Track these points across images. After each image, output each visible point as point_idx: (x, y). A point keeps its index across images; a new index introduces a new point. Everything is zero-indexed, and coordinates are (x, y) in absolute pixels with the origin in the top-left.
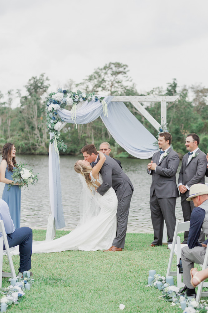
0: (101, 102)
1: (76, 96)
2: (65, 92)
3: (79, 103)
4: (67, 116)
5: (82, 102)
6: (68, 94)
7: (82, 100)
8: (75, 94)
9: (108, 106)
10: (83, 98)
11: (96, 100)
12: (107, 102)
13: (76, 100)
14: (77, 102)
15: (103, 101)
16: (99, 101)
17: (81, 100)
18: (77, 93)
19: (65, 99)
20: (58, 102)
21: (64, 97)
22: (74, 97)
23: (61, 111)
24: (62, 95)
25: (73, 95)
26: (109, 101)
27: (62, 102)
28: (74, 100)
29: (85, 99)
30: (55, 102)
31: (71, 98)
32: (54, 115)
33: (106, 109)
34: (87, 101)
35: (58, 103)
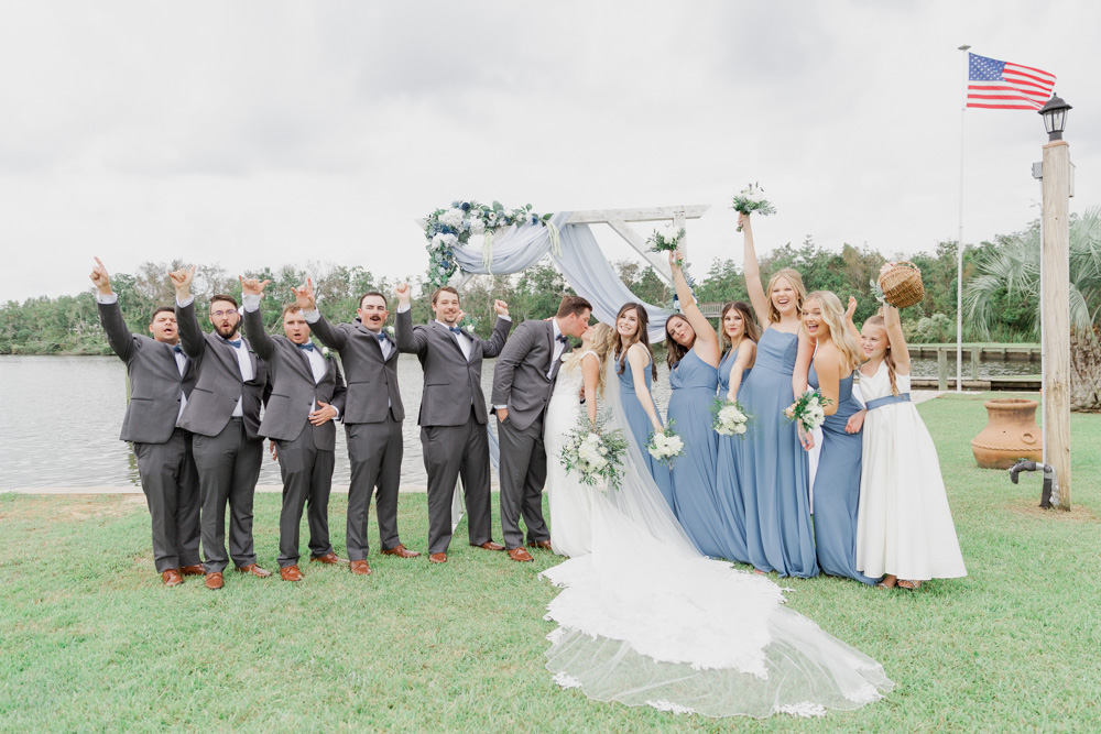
0: (544, 224)
1: (490, 214)
2: (467, 207)
3: (498, 230)
4: (473, 259)
5: (505, 228)
6: (472, 212)
7: (505, 223)
8: (489, 210)
9: (560, 233)
10: (506, 219)
11: (535, 221)
12: (557, 225)
13: (491, 224)
14: (495, 227)
15: (549, 223)
16: (540, 223)
17: (502, 222)
18: (492, 209)
19: (467, 221)
20: (453, 228)
21: (464, 217)
22: (487, 216)
23: (459, 248)
24: (460, 213)
25: (483, 213)
26: (563, 223)
27: (461, 230)
28: (486, 223)
29: (510, 221)
30: (446, 230)
31: (480, 220)
32: (445, 257)
33: (557, 238)
34: (514, 225)
35: (453, 230)
